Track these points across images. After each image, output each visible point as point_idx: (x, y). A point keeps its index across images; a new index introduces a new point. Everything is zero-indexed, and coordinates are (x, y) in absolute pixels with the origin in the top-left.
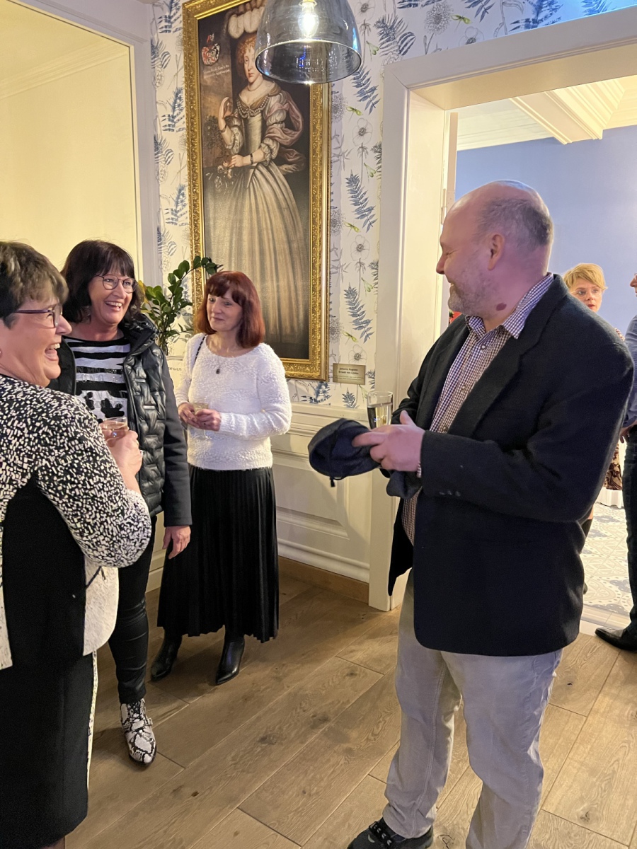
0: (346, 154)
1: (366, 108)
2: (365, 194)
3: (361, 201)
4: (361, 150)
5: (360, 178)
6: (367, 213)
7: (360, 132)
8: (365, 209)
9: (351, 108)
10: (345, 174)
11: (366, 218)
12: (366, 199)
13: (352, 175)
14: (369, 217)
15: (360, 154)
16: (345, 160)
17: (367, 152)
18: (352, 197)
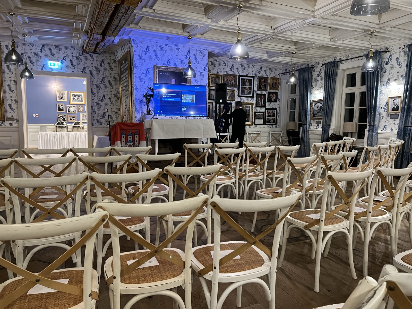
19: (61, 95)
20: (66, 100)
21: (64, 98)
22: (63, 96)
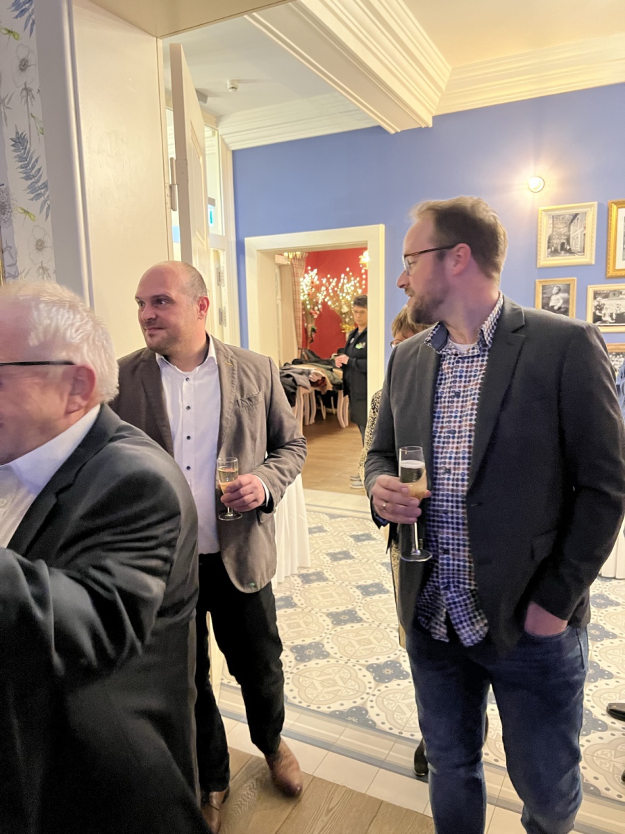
0: (7, 100)
1: (25, 28)
2: (36, 161)
3: (33, 172)
4: (24, 92)
5: (27, 136)
6: (42, 191)
7: (20, 65)
8: (39, 184)
9: (6, 29)
10: (9, 133)
11: (42, 199)
12: (39, 170)
13: (17, 133)
14: (46, 196)
15: (24, 100)
16: (7, 110)
17: (33, 97)
18: (22, 167)
19: (564, 230)
20: (589, 257)
21: (575, 245)
22: (576, 231)
